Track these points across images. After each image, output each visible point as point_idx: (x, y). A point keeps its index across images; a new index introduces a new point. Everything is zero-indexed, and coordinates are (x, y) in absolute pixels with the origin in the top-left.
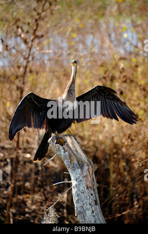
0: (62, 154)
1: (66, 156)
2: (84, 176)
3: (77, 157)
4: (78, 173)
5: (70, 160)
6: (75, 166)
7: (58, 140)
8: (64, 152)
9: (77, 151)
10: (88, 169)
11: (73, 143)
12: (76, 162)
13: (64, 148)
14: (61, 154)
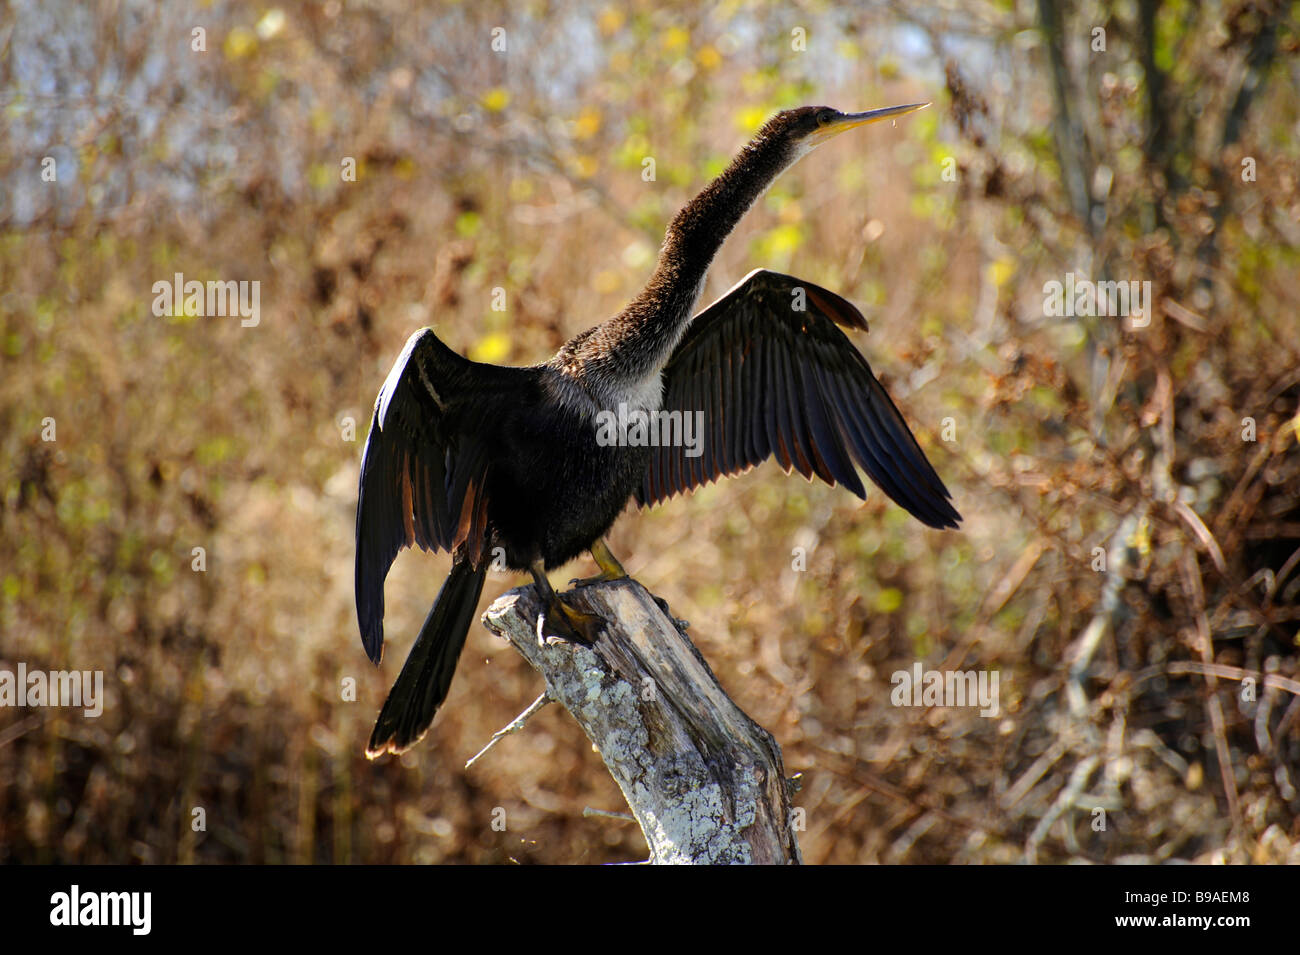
0: (594, 693)
1: (614, 706)
2: (744, 830)
3: (685, 716)
4: (703, 810)
5: (643, 735)
6: (680, 766)
7: (555, 614)
8: (606, 684)
9: (683, 678)
10: (763, 785)
11: (653, 630)
12: (681, 742)
13: (600, 657)
14: (583, 693)
